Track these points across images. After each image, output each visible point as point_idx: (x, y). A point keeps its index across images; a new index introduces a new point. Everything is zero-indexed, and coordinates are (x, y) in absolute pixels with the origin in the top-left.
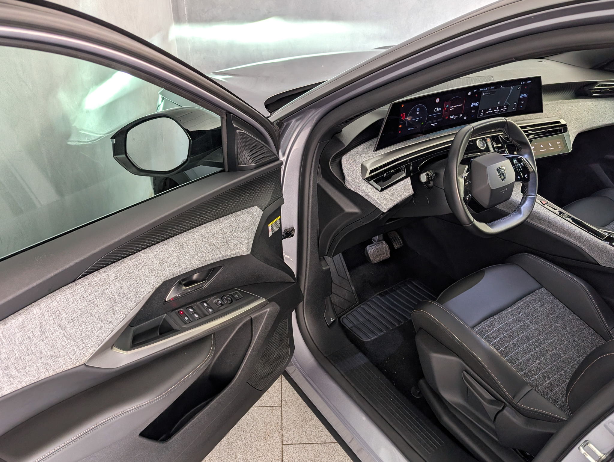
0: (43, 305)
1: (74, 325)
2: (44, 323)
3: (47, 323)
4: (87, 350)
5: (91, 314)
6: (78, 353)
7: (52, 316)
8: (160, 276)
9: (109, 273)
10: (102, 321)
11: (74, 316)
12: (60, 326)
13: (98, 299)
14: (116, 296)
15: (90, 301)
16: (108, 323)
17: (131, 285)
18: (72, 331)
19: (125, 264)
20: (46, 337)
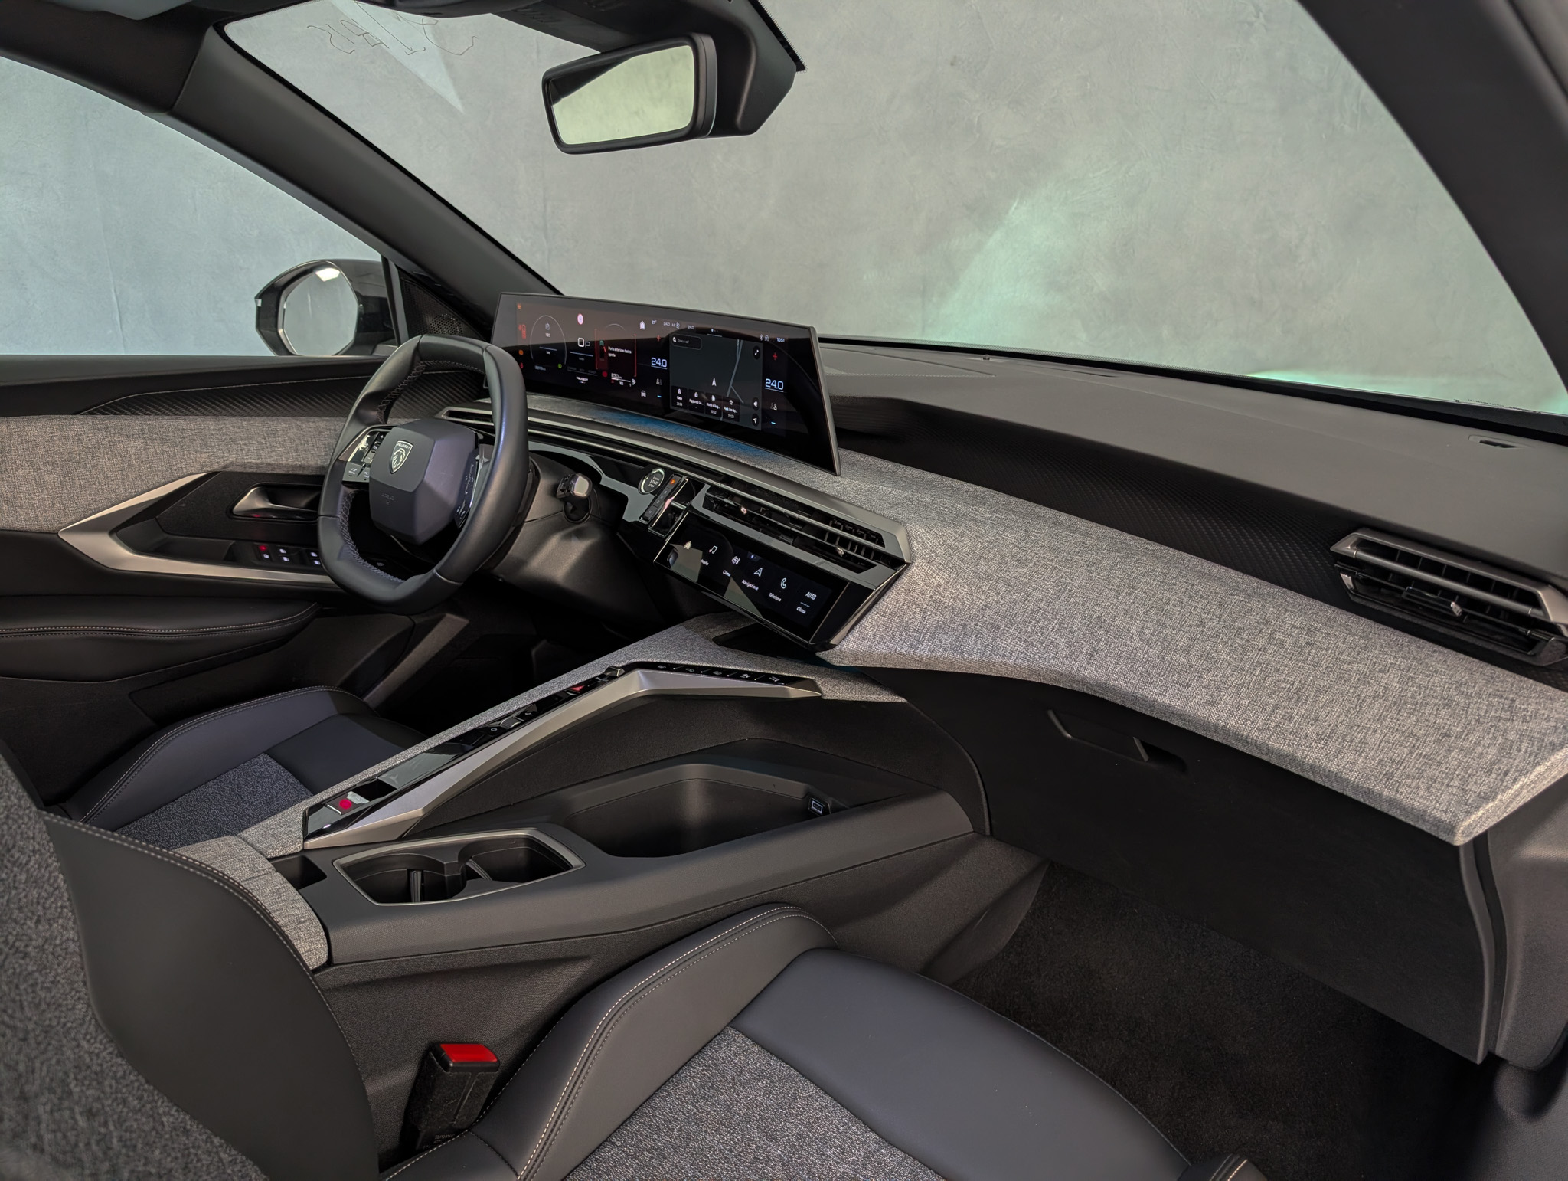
0: (13, 424)
1: (54, 471)
2: (8, 448)
3: (13, 451)
4: (65, 515)
5: (85, 467)
6: (50, 513)
7: (22, 443)
8: (218, 457)
9: (133, 424)
10: (99, 483)
11: (57, 458)
12: (32, 463)
13: (101, 450)
14: (133, 457)
15: (88, 448)
16: (110, 489)
17: (162, 450)
18: (49, 478)
19: (164, 422)
20: (7, 470)
